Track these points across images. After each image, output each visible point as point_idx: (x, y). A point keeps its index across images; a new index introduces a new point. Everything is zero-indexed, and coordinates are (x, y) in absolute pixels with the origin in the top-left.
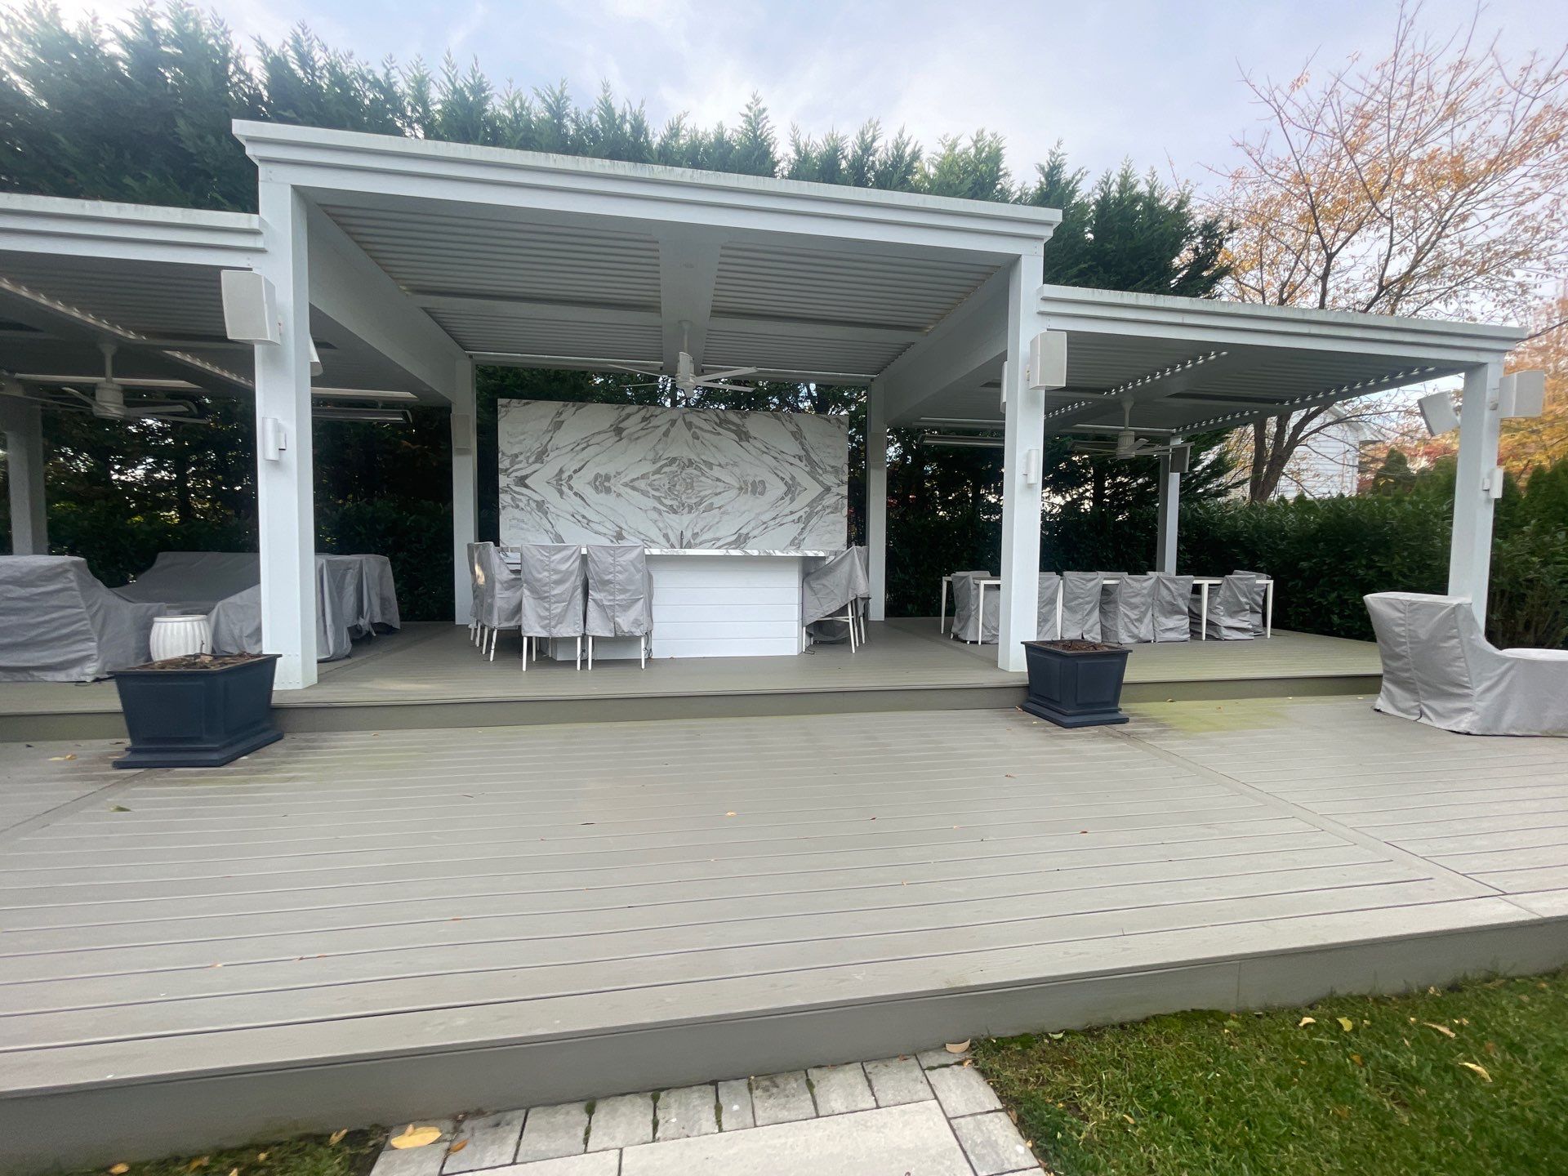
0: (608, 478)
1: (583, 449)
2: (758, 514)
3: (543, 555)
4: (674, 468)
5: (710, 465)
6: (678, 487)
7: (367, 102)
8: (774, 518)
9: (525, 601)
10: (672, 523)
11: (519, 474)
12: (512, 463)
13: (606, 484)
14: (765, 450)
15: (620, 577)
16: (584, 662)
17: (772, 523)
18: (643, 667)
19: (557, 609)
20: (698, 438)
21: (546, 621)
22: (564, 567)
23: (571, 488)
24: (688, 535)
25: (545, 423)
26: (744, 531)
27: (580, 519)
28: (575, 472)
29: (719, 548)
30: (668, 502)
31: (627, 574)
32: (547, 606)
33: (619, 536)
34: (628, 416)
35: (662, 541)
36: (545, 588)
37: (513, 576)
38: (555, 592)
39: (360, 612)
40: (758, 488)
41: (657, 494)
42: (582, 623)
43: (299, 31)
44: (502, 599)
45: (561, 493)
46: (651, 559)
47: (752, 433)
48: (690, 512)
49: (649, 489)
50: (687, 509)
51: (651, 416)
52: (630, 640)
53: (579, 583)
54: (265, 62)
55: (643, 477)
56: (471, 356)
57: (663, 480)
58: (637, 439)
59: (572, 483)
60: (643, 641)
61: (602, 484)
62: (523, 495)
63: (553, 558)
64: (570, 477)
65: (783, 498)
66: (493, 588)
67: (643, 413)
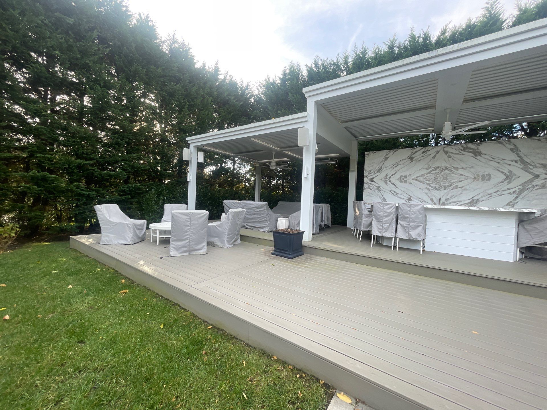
0: (406, 177)
1: (396, 167)
2: (485, 190)
3: (381, 206)
4: (437, 171)
5: (457, 169)
6: (439, 179)
7: (331, 70)
8: (496, 192)
9: (373, 222)
10: (435, 194)
11: (371, 177)
12: (369, 174)
13: (405, 179)
14: (492, 159)
15: (412, 216)
16: (395, 247)
17: (495, 194)
18: (421, 253)
19: (385, 226)
20: (451, 157)
21: (380, 230)
22: (389, 211)
23: (390, 181)
24: (443, 200)
25: (382, 158)
26: (476, 198)
27: (393, 193)
28: (392, 175)
29: (460, 206)
30: (433, 185)
31: (415, 215)
32: (381, 224)
33: (410, 199)
34: (416, 152)
35: (430, 202)
36: (381, 218)
37: (369, 213)
38: (385, 220)
39: (322, 221)
40: (487, 178)
41: (428, 182)
42: (395, 232)
43: (316, 58)
44: (365, 221)
45: (386, 183)
46: (427, 209)
47: (483, 152)
48: (445, 189)
49: (425, 180)
50: (443, 188)
51: (427, 151)
52: (416, 242)
53: (395, 217)
54: (307, 70)
55: (422, 176)
56: (357, 139)
57: (432, 177)
58: (419, 161)
59: (390, 179)
60: (421, 243)
61: (403, 179)
62: (372, 184)
63: (385, 207)
64: (390, 177)
65: (502, 182)
66: (362, 216)
67: (423, 150)
